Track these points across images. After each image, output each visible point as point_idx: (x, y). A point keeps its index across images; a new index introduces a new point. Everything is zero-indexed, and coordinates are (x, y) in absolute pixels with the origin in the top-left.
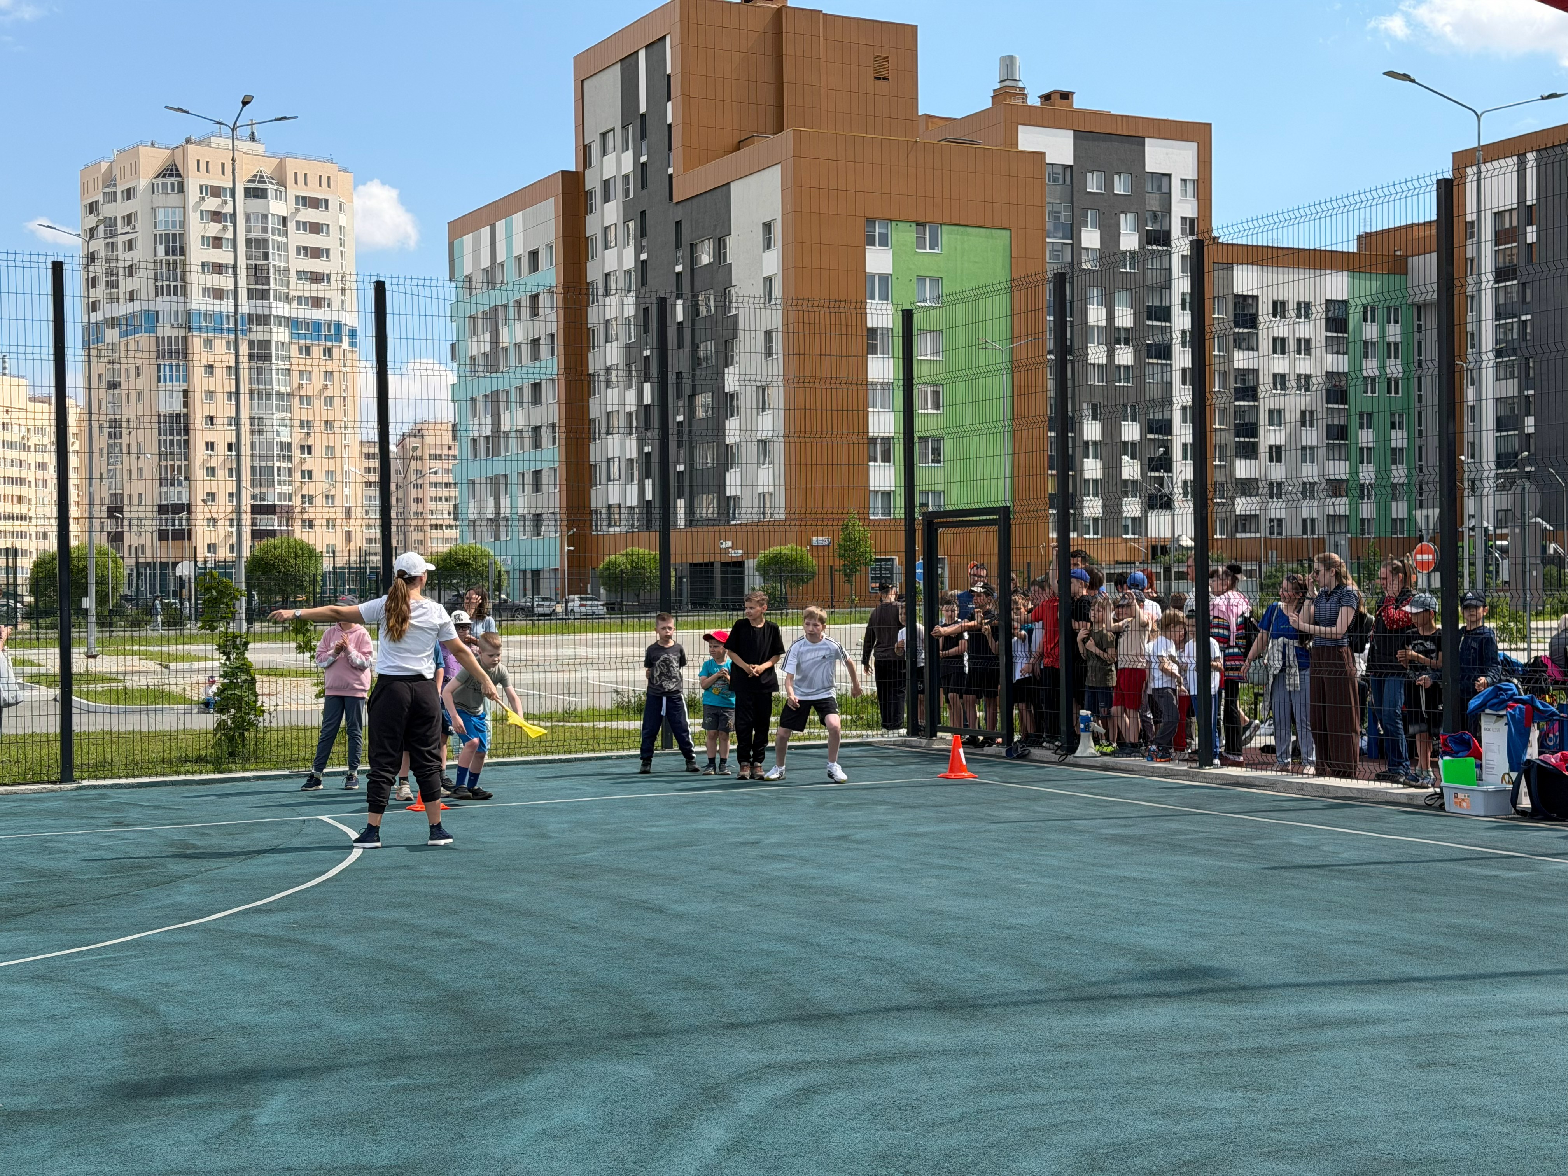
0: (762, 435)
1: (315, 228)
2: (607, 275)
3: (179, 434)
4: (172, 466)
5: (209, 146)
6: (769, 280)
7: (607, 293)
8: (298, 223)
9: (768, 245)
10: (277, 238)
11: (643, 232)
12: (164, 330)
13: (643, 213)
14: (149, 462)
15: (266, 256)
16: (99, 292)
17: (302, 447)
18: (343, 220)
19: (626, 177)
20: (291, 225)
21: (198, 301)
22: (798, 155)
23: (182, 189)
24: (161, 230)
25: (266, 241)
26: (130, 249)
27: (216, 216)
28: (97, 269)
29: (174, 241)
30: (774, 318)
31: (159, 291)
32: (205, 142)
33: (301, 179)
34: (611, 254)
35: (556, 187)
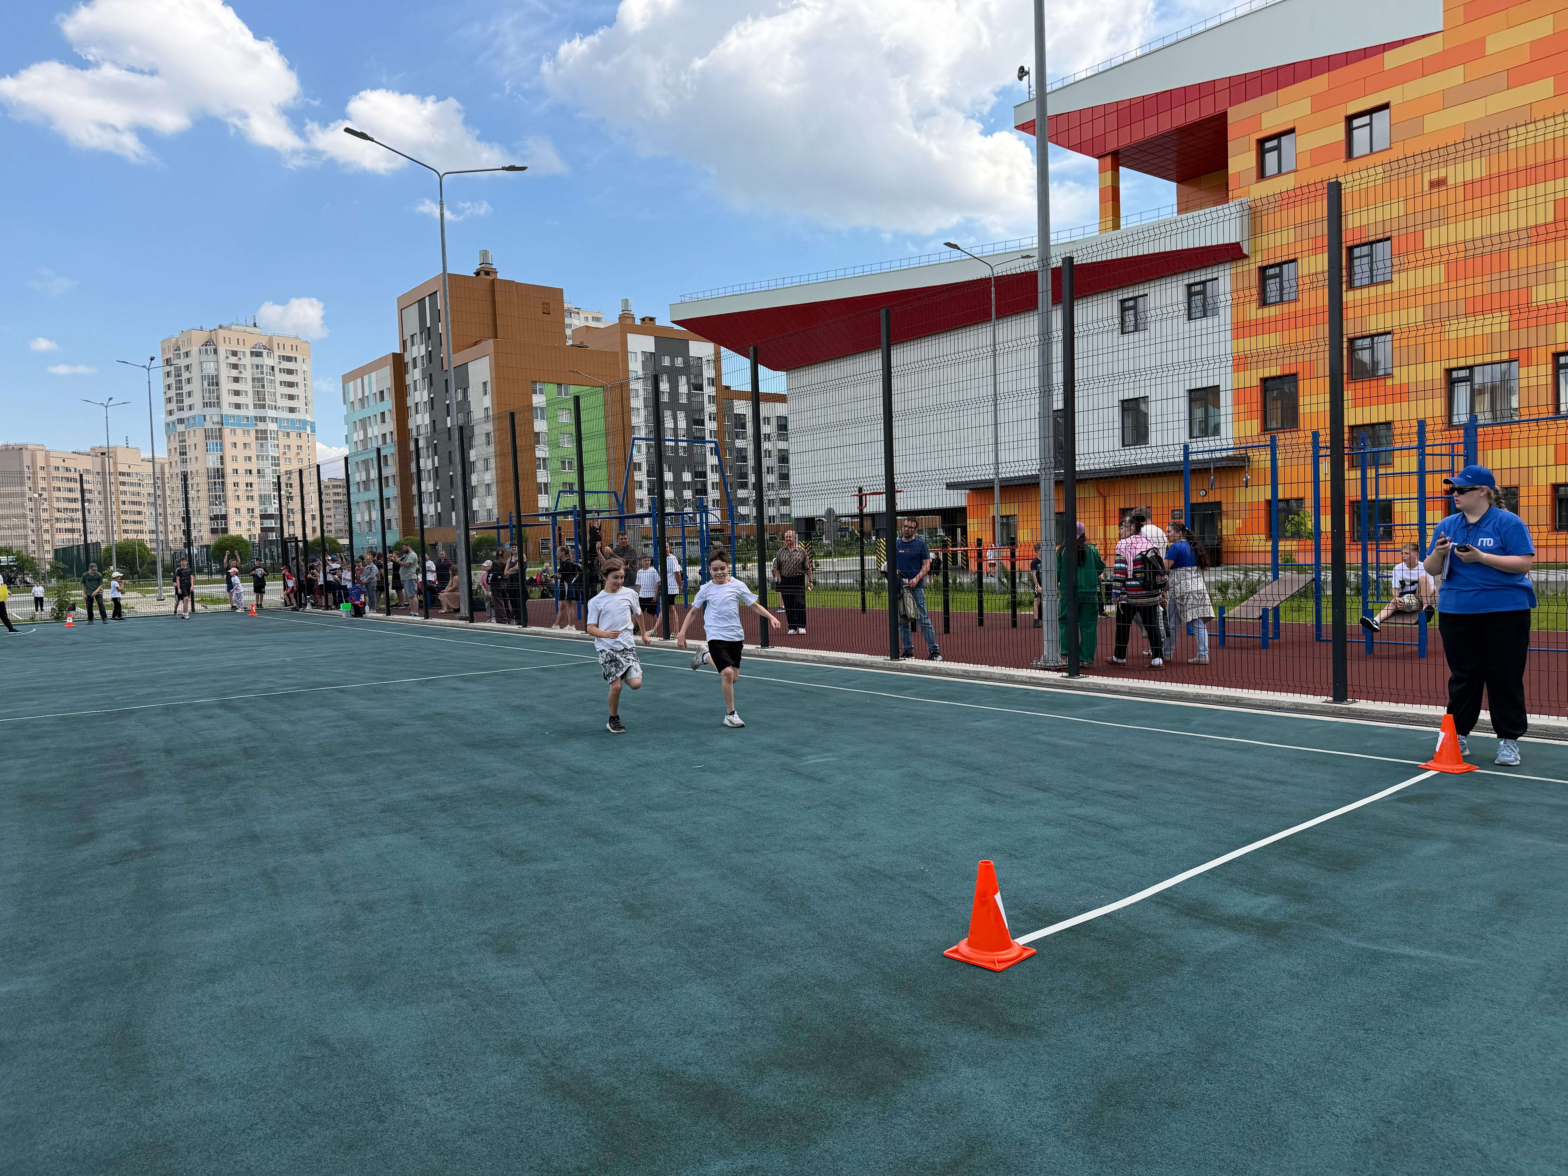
0: (487, 482)
1: (290, 372)
2: (417, 404)
3: (219, 478)
4: (216, 495)
5: (230, 330)
6: (486, 409)
7: (417, 413)
8: (280, 369)
9: (485, 393)
10: (269, 377)
11: (431, 384)
12: (209, 425)
13: (431, 375)
14: (204, 493)
15: (263, 387)
16: (173, 406)
17: (287, 484)
18: (305, 368)
19: (423, 357)
20: (277, 370)
21: (227, 410)
22: (496, 352)
23: (215, 352)
24: (205, 373)
25: (263, 379)
26: (189, 383)
27: (235, 366)
28: (172, 393)
29: (213, 379)
30: (489, 427)
31: (205, 405)
32: (229, 328)
33: (281, 346)
34: (417, 394)
35: (390, 361)
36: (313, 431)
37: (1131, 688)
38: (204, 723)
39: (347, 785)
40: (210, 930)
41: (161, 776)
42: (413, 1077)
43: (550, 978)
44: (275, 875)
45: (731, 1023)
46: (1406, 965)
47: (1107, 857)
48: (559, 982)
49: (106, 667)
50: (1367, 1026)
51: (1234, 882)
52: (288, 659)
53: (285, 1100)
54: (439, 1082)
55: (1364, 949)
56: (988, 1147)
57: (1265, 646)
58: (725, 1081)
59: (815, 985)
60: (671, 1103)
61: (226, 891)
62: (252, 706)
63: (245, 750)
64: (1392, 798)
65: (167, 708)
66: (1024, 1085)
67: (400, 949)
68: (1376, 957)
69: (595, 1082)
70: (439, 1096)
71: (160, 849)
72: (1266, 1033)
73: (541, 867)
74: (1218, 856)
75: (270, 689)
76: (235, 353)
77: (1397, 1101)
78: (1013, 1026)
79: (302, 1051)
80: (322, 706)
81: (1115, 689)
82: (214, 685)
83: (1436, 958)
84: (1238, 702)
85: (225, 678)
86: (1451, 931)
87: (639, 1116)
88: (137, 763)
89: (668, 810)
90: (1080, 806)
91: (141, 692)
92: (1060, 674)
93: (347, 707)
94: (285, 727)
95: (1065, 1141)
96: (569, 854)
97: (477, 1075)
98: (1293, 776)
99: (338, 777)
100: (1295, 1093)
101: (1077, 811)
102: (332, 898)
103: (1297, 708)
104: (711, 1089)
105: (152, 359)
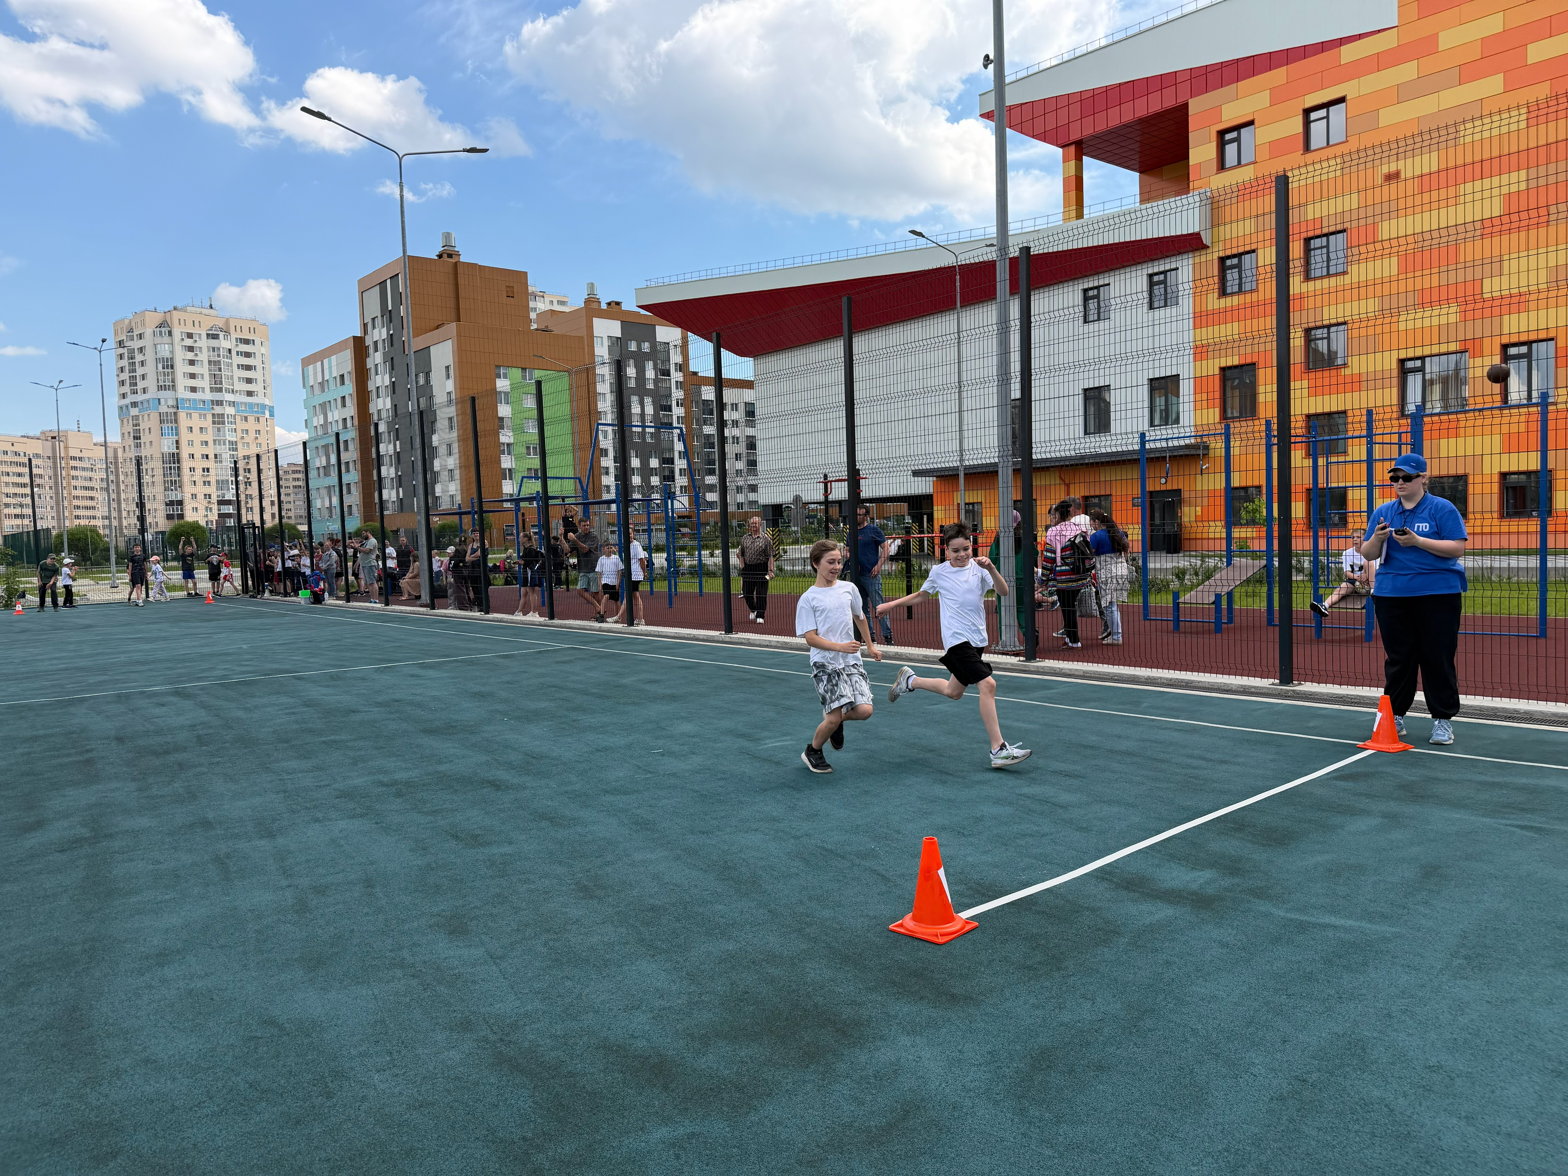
0: (451, 467)
1: (248, 355)
2: (378, 388)
3: (174, 463)
4: (171, 481)
6: (449, 393)
7: (378, 397)
8: (237, 352)
9: (448, 377)
10: (226, 360)
11: (392, 368)
12: (163, 409)
13: (392, 358)
14: (159, 479)
15: (220, 370)
16: (127, 389)
17: (245, 470)
18: (263, 350)
19: (384, 340)
20: (234, 353)
21: (182, 393)
22: (459, 335)
23: (170, 333)
24: (159, 356)
25: (219, 362)
26: (142, 366)
27: (191, 349)
28: (125, 376)
29: (167, 362)
30: (452, 411)
31: (160, 388)
32: (184, 310)
33: (238, 329)
34: (379, 378)
35: (351, 344)
36: (272, 415)
37: (1085, 672)
38: (157, 711)
39: (301, 772)
40: (159, 915)
41: (112, 763)
42: (361, 1055)
43: (501, 958)
44: (227, 861)
45: (679, 998)
46: (1331, 935)
47: (1051, 834)
48: (510, 961)
49: (57, 655)
50: (1290, 992)
51: (1172, 857)
52: (245, 646)
53: (233, 1079)
54: (388, 1059)
55: (1292, 920)
56: (923, 1111)
57: (1218, 629)
58: (670, 1053)
59: (763, 960)
60: (616, 1075)
61: (177, 876)
62: (208, 693)
63: (199, 737)
64: (1329, 776)
65: (119, 696)
66: (960, 1051)
67: (352, 931)
68: (1303, 927)
69: (542, 1056)
70: (388, 1072)
71: (111, 836)
72: (1194, 999)
73: (495, 850)
74: (1159, 832)
75: (224, 677)
76: (190, 336)
77: (1313, 1061)
78: (953, 996)
79: (252, 1031)
80: (278, 693)
81: (1069, 672)
82: (170, 672)
83: (1360, 927)
84: (1188, 685)
85: (179, 666)
86: (1375, 901)
87: (584, 1088)
88: (88, 751)
89: (625, 793)
90: (1029, 786)
91: (92, 680)
92: (1018, 658)
93: (304, 694)
94: (240, 714)
95: (996, 1103)
96: (524, 837)
97: (426, 1051)
98: (1236, 756)
99: (293, 764)
100: (1217, 1055)
101: (1026, 790)
102: (284, 883)
103: (1245, 691)
104: (657, 1061)
105: (104, 341)
